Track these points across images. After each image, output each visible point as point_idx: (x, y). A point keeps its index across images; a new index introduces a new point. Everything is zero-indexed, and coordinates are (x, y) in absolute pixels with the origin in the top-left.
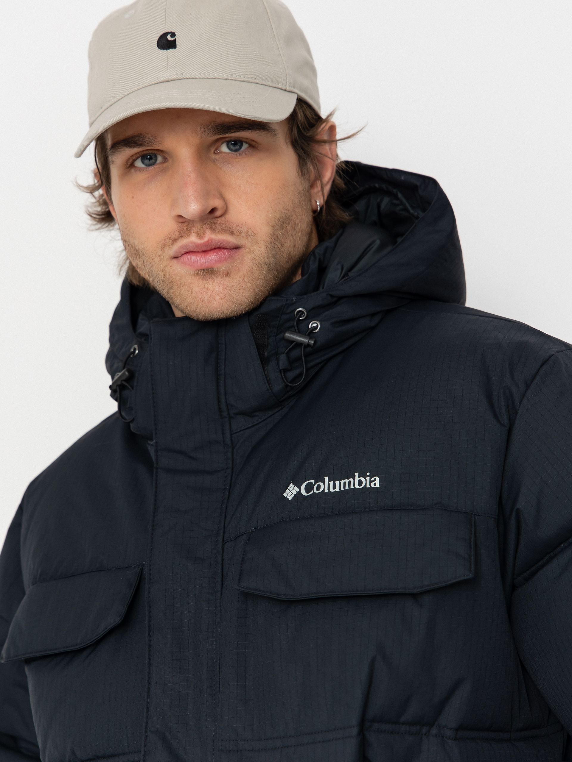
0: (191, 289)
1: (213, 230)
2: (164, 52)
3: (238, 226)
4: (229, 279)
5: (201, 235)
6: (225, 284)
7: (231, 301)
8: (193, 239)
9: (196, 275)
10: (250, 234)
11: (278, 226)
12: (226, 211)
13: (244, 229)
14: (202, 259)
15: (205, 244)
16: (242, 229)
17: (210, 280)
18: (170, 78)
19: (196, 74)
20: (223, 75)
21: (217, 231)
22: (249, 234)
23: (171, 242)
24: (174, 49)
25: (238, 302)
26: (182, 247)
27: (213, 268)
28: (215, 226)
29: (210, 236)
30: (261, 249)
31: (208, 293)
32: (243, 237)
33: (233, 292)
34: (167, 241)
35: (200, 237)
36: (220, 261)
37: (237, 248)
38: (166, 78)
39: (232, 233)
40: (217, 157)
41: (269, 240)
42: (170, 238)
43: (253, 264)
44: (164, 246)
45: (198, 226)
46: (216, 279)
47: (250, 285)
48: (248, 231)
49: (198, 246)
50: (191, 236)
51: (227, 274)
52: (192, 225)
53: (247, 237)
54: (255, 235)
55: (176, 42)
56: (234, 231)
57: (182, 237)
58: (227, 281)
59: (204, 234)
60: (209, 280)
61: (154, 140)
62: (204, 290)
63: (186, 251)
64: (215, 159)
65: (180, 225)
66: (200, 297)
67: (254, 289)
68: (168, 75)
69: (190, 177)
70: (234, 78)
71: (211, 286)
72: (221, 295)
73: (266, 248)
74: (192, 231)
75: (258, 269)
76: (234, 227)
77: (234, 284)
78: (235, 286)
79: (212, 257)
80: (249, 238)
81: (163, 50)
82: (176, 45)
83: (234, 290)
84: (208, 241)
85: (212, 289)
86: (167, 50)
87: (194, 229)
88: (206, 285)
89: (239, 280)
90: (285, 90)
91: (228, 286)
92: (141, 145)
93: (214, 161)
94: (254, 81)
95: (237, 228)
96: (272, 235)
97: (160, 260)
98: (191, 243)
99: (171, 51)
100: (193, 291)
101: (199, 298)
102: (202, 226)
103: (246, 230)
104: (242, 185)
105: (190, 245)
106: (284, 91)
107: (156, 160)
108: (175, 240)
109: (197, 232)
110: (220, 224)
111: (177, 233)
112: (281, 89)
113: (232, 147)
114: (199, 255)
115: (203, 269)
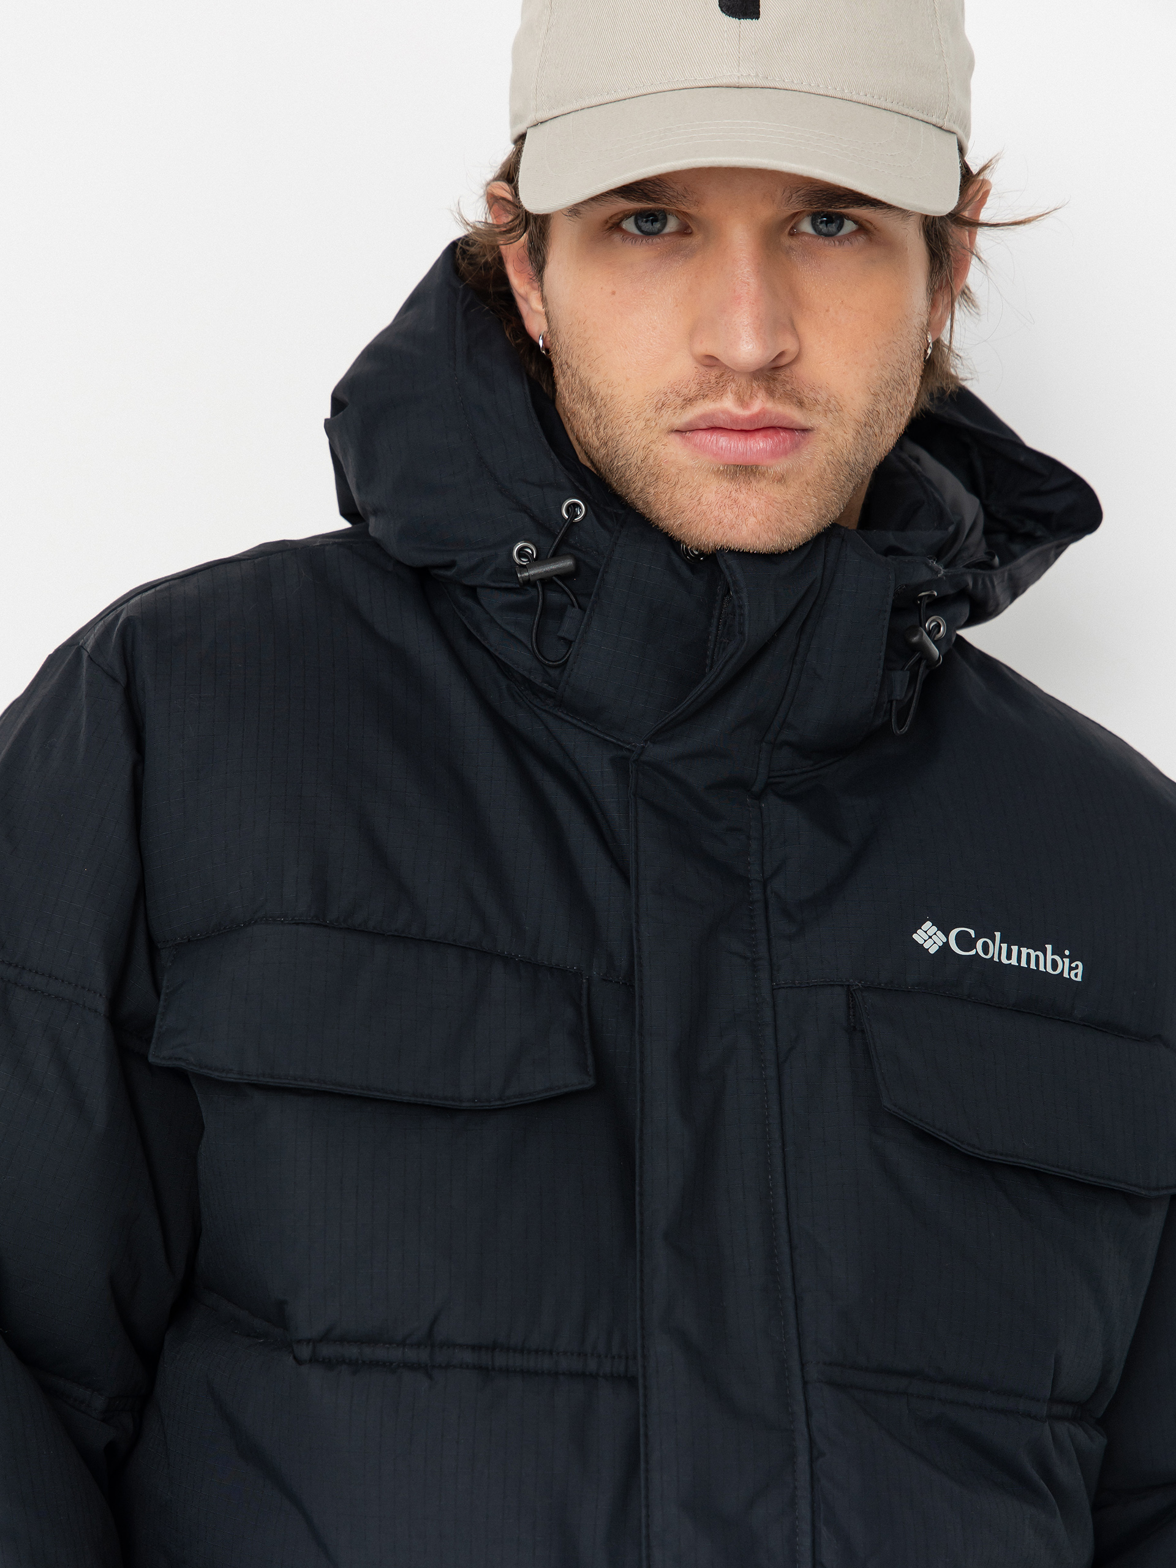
0: (699, 496)
1: (771, 393)
2: (734, 21)
3: (812, 389)
4: (782, 488)
5: (745, 399)
6: (771, 497)
7: (778, 530)
8: (727, 405)
9: (718, 473)
10: (833, 408)
11: (884, 395)
12: (797, 359)
13: (822, 397)
14: (740, 445)
15: (751, 419)
16: (819, 397)
17: (744, 485)
18: (743, 82)
19: (793, 82)
20: (843, 90)
21: (777, 395)
22: (830, 406)
23: (679, 401)
24: (754, 20)
25: (788, 532)
26: (703, 417)
27: (757, 467)
28: (775, 386)
29: (760, 404)
30: (846, 436)
31: (736, 509)
32: (819, 412)
33: (785, 514)
34: (671, 397)
35: (742, 402)
36: (774, 454)
37: (805, 430)
38: (734, 81)
39: (801, 404)
40: (793, 242)
41: (863, 419)
42: (678, 394)
43: (828, 462)
44: (661, 407)
45: (743, 381)
46: (755, 484)
47: (815, 500)
48: (829, 401)
49: (736, 419)
50: (724, 398)
51: (781, 479)
52: (731, 378)
53: (826, 412)
54: (841, 410)
55: (759, 6)
56: (806, 400)
57: (705, 396)
58: (776, 492)
59: (751, 397)
60: (742, 484)
61: (685, 197)
62: (726, 501)
63: (711, 425)
64: (790, 247)
65: (702, 369)
66: (716, 513)
67: (820, 509)
68: (739, 75)
69: (749, 285)
70: (863, 99)
71: (742, 496)
72: (760, 517)
73: (857, 434)
74: (729, 389)
75: (834, 473)
76: (806, 390)
77: (789, 497)
78: (790, 501)
79: (760, 444)
80: (830, 415)
81: (733, 17)
82: (759, 11)
83: (785, 509)
84: (757, 415)
85: (744, 502)
86: (739, 19)
87: (733, 385)
88: (733, 493)
89: (797, 490)
90: (940, 128)
91: (776, 500)
92: (654, 200)
93: (788, 253)
94: (896, 108)
95: (810, 393)
96: (871, 411)
97: (646, 427)
98: (722, 412)
99: (747, 23)
100: (703, 499)
101: (712, 516)
102: (752, 382)
103: (825, 399)
104: (831, 309)
105: (721, 415)
106: (938, 129)
107: (664, 225)
108: (689, 401)
109: (738, 392)
110: (784, 383)
111: (694, 388)
112: (934, 125)
113: (822, 227)
114: (736, 436)
115: (738, 466)
